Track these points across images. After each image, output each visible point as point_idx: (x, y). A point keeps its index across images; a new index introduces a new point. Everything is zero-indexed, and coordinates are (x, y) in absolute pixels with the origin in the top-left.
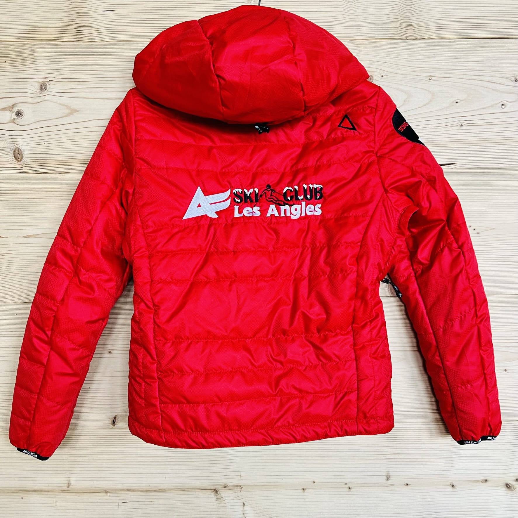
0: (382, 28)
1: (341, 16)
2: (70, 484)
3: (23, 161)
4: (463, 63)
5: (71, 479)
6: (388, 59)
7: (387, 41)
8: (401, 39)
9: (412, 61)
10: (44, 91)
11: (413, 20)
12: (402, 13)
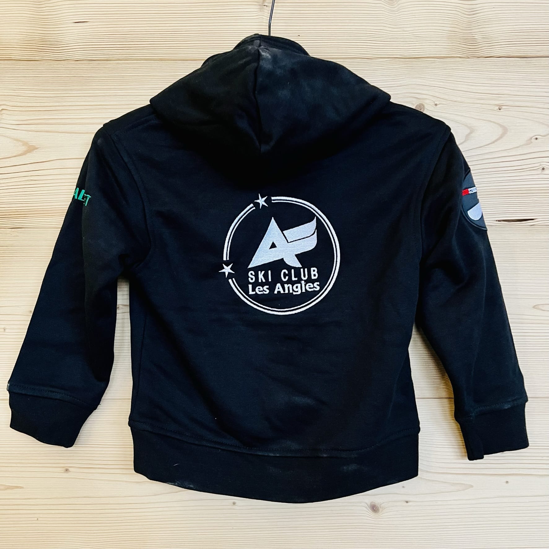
1: (381, 28)
6: (443, 82)
7: (442, 60)
8: (460, 57)
9: (475, 86)
11: (475, 33)
12: (460, 25)
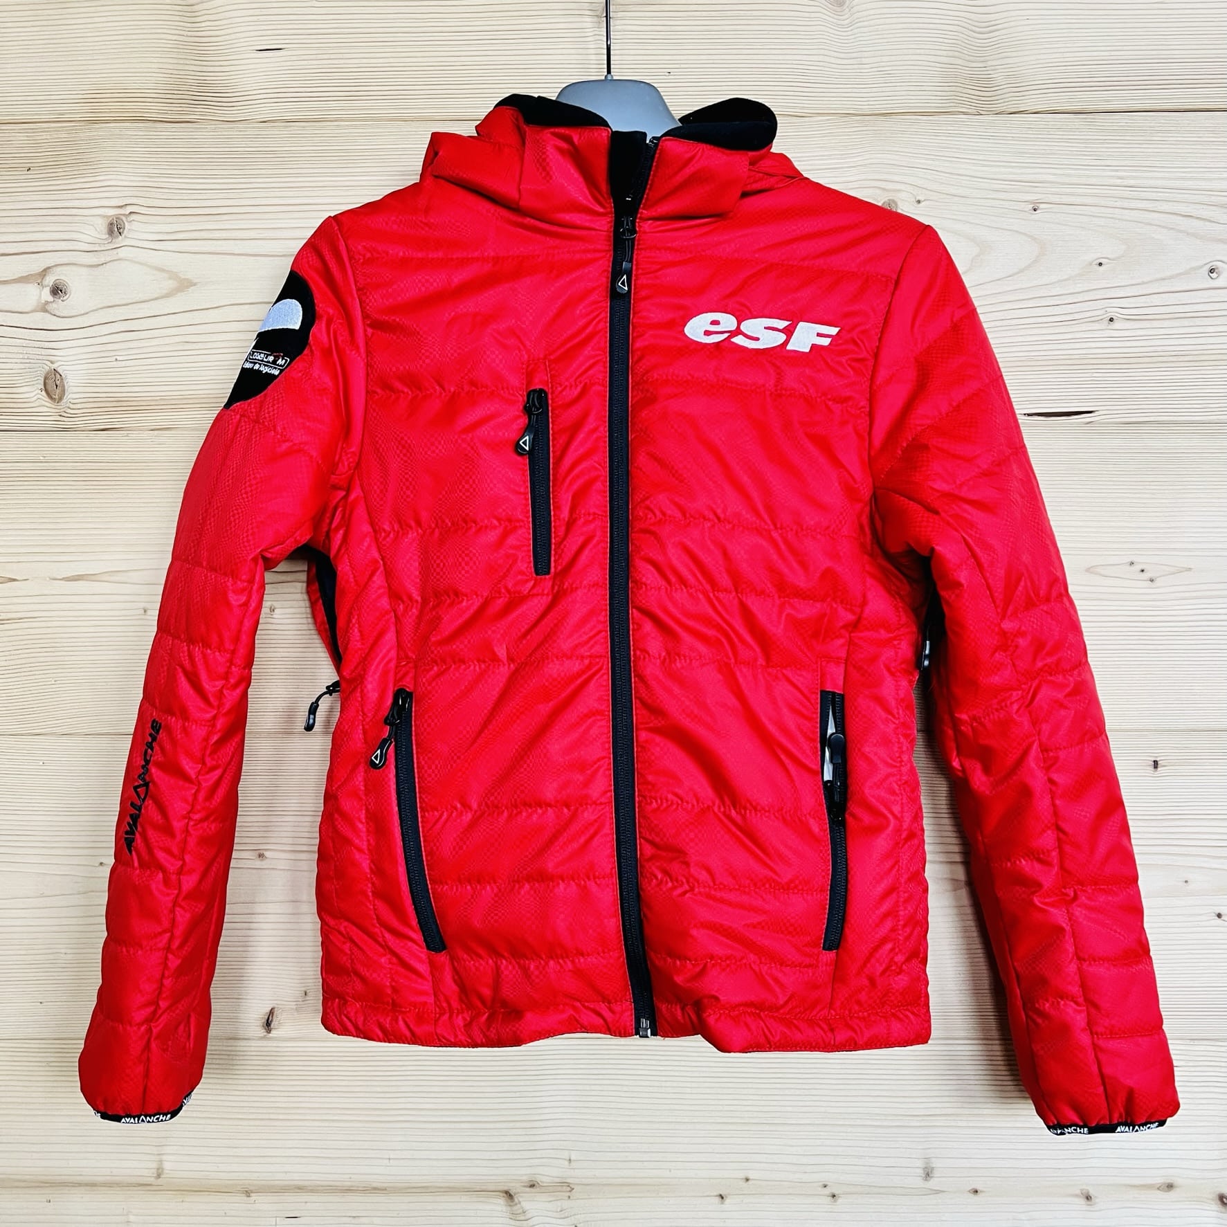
0: (918, 88)
1: (821, 58)
2: (163, 1169)
3: (64, 400)
4: (1117, 171)
5: (164, 1157)
6: (933, 160)
7: (931, 118)
8: (964, 113)
9: (994, 166)
10: (117, 237)
11: (993, 68)
12: (965, 52)
